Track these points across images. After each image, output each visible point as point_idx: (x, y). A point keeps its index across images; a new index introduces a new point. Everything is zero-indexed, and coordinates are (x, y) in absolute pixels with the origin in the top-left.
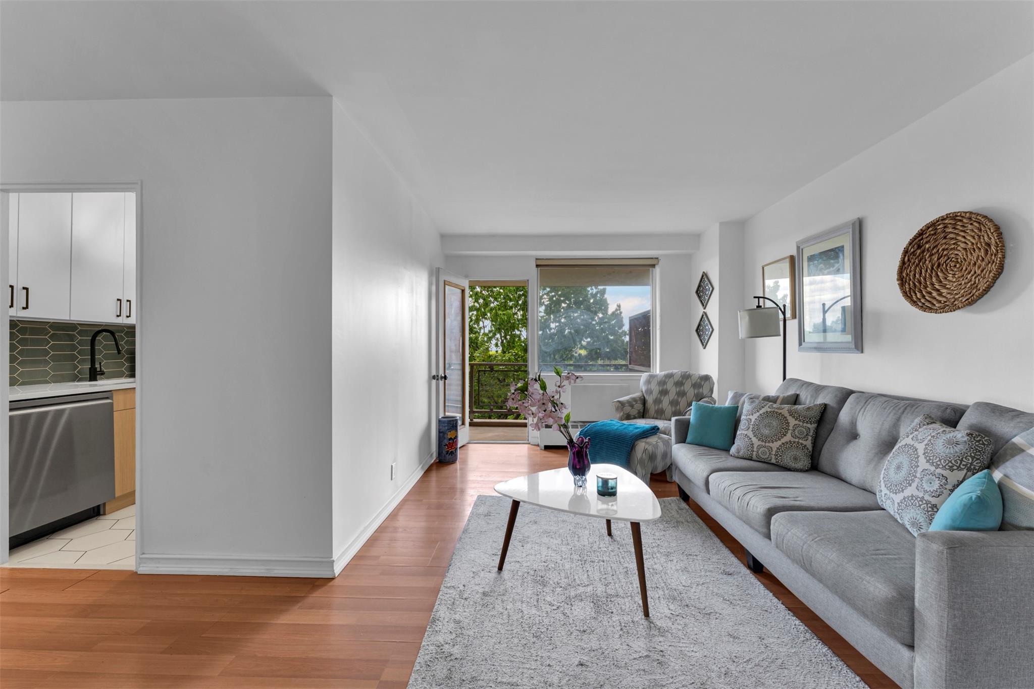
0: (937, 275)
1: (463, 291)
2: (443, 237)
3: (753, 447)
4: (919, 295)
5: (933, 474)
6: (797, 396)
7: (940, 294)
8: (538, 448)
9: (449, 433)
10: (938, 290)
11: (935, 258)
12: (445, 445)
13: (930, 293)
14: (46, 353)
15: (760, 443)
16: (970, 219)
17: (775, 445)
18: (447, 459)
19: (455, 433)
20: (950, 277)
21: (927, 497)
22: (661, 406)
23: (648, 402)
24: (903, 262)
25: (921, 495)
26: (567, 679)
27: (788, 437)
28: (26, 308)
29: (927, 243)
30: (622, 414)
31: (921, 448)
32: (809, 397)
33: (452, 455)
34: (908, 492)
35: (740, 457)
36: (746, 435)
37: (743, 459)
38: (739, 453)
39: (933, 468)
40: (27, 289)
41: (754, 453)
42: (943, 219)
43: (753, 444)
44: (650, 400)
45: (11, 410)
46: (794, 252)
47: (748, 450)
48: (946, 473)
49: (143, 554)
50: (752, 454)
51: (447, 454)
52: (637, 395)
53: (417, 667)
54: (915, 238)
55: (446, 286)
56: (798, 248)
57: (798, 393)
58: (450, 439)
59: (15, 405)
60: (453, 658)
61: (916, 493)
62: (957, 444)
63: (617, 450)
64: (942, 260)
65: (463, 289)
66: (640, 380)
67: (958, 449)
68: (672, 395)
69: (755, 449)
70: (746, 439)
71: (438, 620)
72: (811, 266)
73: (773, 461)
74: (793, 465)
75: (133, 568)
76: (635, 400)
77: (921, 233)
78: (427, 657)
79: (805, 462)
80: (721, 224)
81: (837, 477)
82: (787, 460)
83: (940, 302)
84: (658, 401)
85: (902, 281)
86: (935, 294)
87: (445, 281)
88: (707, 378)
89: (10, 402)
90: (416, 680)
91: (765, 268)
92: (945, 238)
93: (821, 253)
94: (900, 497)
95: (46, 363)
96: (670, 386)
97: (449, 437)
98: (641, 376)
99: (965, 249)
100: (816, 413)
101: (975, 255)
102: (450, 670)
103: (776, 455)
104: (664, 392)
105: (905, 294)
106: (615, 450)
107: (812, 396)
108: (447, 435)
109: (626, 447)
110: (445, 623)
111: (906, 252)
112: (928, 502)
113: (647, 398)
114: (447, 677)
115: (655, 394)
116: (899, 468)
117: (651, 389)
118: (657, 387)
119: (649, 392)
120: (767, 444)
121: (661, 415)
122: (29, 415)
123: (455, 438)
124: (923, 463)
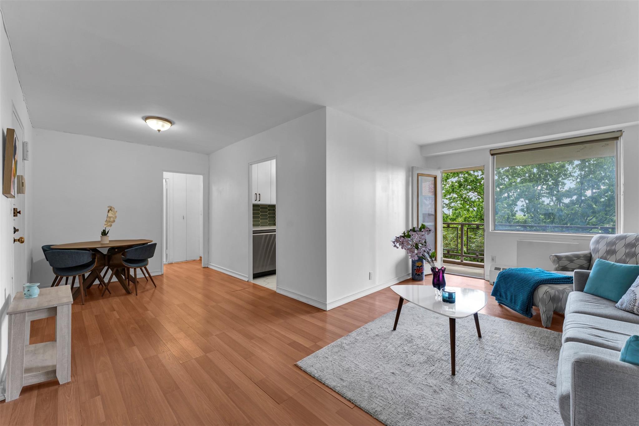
1: (435, 178)
2: (422, 147)
3: (635, 302)
8: (489, 283)
9: (417, 263)
12: (415, 270)
14: (266, 215)
18: (416, 278)
19: (421, 263)
26: (381, 374)
28: (259, 201)
30: (557, 266)
33: (419, 276)
35: (622, 309)
36: (633, 291)
37: (626, 311)
38: (623, 305)
40: (259, 194)
41: (635, 307)
43: (636, 300)
45: (253, 233)
47: (630, 304)
49: (278, 286)
50: (633, 309)
51: (416, 275)
52: (586, 252)
53: (329, 345)
55: (419, 177)
58: (418, 266)
59: (254, 232)
60: (344, 348)
63: (522, 288)
65: (435, 176)
66: (591, 240)
70: (633, 295)
71: (349, 336)
75: (275, 290)
76: (578, 257)
78: (335, 344)
87: (418, 174)
89: (253, 231)
90: (326, 348)
95: (267, 219)
96: (619, 247)
97: (417, 266)
98: (593, 237)
102: (339, 351)
104: (612, 252)
106: (520, 288)
108: (416, 264)
109: (528, 287)
110: (351, 338)
113: (593, 255)
114: (336, 352)
115: (602, 252)
117: (598, 248)
122: (263, 235)
123: (421, 266)
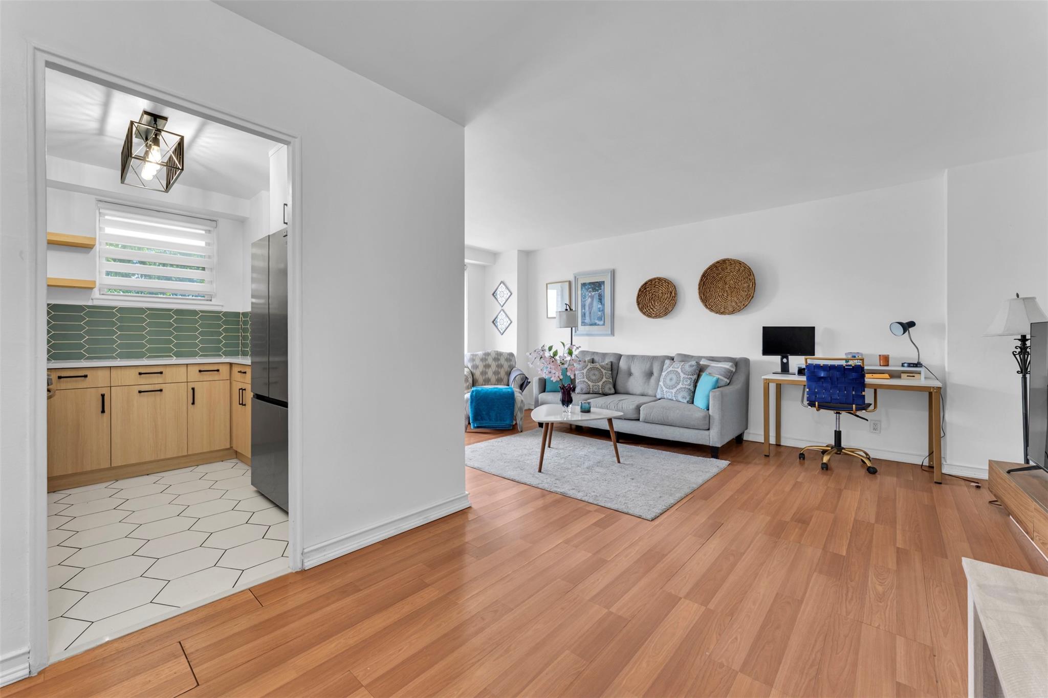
0: (651, 302)
4: (645, 310)
5: (687, 378)
6: (593, 359)
7: (653, 311)
10: (652, 309)
11: (651, 294)
13: (649, 310)
15: (593, 384)
16: (665, 281)
17: (600, 384)
20: (656, 304)
21: (687, 387)
22: (487, 376)
23: (476, 374)
24: (639, 295)
25: (684, 386)
27: (604, 379)
29: (648, 287)
31: (679, 370)
32: (600, 359)
34: (678, 387)
35: (583, 393)
36: (584, 381)
38: (582, 391)
39: (687, 376)
41: (591, 390)
42: (655, 279)
43: (589, 385)
44: (477, 373)
46: (572, 278)
47: (588, 389)
48: (691, 377)
54: (644, 285)
56: (575, 277)
57: (593, 357)
61: (682, 386)
62: (693, 366)
64: (653, 296)
67: (694, 367)
68: (494, 367)
69: (591, 387)
70: (585, 383)
72: (584, 289)
73: (601, 392)
74: (609, 392)
77: (646, 283)
79: (613, 391)
80: (518, 251)
81: (628, 393)
82: (607, 390)
83: (654, 314)
84: (483, 373)
85: (638, 303)
86: (651, 310)
88: (511, 355)
91: (548, 285)
92: (655, 287)
93: (590, 283)
94: (675, 390)
96: (490, 361)
99: (662, 293)
100: (609, 366)
101: (666, 296)
103: (602, 389)
104: (488, 366)
105: (640, 309)
107: (602, 359)
111: (640, 290)
112: (687, 388)
113: (475, 372)
115: (481, 368)
116: (671, 379)
117: (476, 365)
118: (481, 362)
119: (476, 367)
120: (596, 384)
121: (488, 382)
124: (682, 375)
